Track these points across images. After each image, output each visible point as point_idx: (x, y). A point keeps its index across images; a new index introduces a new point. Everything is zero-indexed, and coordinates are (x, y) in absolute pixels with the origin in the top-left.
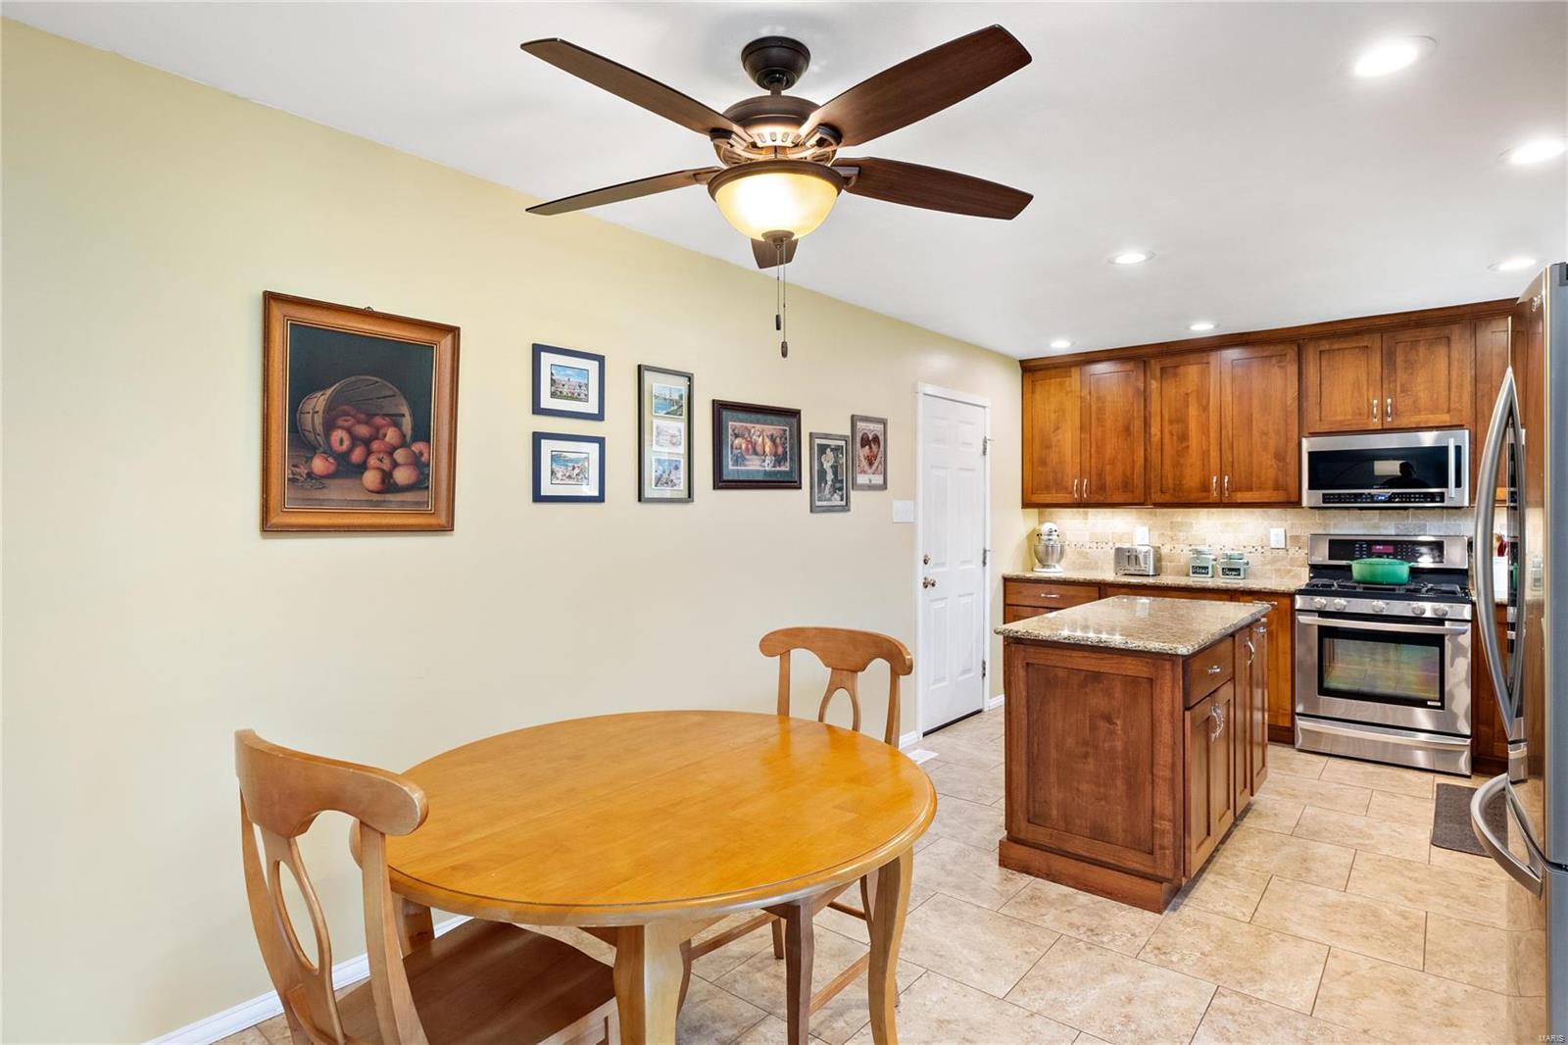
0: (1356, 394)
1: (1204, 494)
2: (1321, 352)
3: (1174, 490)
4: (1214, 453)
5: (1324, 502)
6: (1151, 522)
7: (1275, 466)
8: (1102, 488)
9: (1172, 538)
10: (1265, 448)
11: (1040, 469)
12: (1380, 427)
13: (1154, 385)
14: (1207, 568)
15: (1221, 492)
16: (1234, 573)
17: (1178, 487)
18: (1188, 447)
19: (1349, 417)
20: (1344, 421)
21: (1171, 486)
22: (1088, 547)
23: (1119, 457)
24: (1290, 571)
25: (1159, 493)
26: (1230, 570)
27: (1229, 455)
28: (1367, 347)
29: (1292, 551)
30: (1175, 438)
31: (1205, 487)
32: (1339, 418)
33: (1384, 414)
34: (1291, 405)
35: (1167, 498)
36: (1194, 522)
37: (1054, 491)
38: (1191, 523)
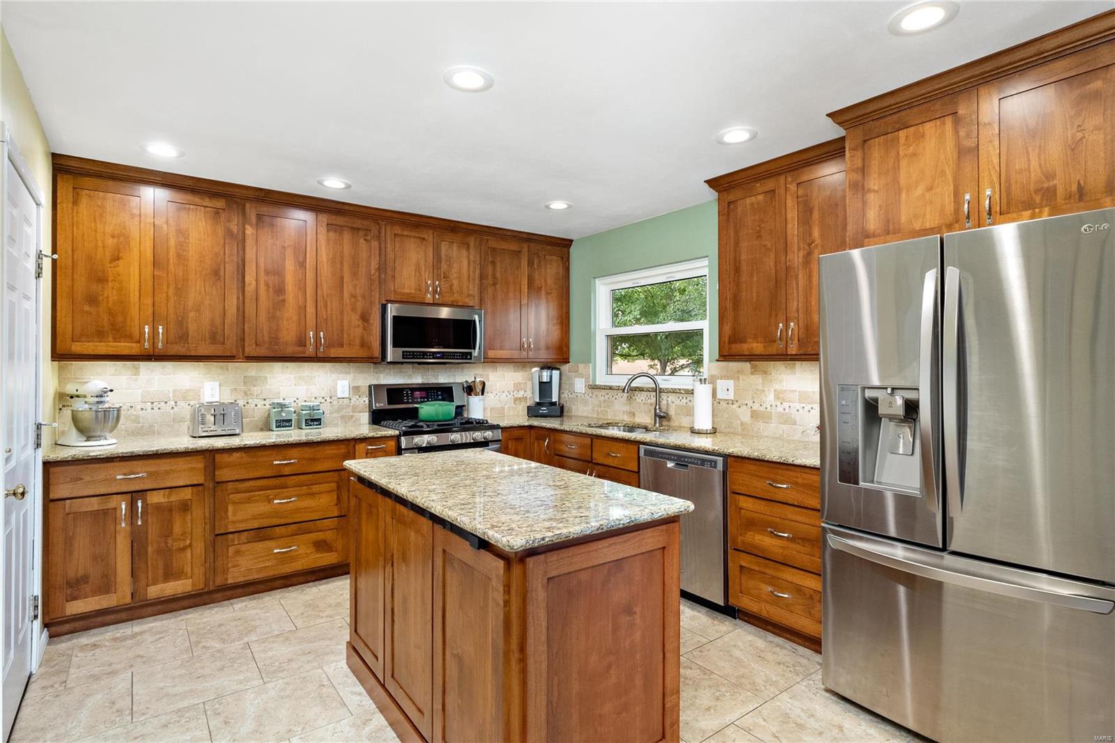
0: (417, 274)
1: (300, 349)
2: (395, 234)
3: (270, 342)
4: (310, 310)
5: (403, 358)
6: (221, 377)
7: (361, 326)
8: (183, 337)
9: (245, 392)
10: (354, 310)
11: (87, 308)
12: (432, 302)
13: (249, 231)
14: (291, 420)
15: (317, 348)
16: (315, 423)
17: (275, 340)
18: (284, 301)
19: (413, 291)
20: (410, 294)
21: (266, 338)
22: (139, 407)
23: (207, 302)
24: (352, 417)
25: (254, 346)
26: (313, 420)
27: (324, 313)
28: (424, 238)
29: (354, 399)
30: (271, 290)
31: (302, 342)
32: (407, 291)
33: (435, 292)
34: (375, 273)
35: (262, 351)
36: (268, 376)
37: (110, 339)
38: (266, 377)
